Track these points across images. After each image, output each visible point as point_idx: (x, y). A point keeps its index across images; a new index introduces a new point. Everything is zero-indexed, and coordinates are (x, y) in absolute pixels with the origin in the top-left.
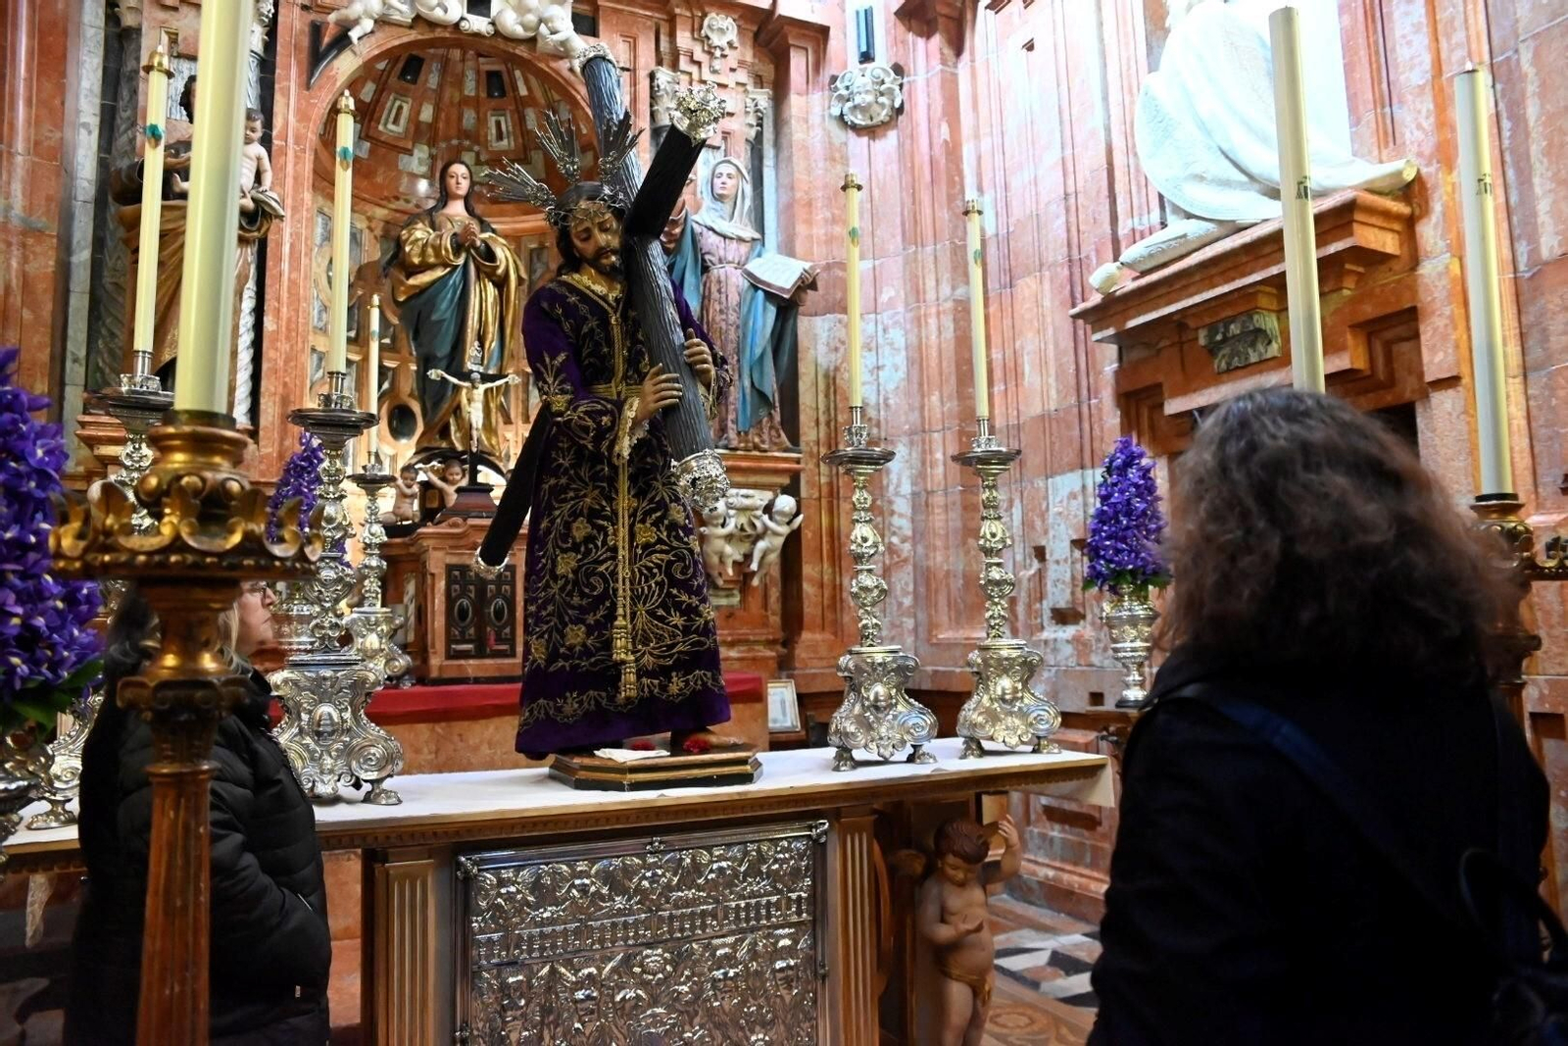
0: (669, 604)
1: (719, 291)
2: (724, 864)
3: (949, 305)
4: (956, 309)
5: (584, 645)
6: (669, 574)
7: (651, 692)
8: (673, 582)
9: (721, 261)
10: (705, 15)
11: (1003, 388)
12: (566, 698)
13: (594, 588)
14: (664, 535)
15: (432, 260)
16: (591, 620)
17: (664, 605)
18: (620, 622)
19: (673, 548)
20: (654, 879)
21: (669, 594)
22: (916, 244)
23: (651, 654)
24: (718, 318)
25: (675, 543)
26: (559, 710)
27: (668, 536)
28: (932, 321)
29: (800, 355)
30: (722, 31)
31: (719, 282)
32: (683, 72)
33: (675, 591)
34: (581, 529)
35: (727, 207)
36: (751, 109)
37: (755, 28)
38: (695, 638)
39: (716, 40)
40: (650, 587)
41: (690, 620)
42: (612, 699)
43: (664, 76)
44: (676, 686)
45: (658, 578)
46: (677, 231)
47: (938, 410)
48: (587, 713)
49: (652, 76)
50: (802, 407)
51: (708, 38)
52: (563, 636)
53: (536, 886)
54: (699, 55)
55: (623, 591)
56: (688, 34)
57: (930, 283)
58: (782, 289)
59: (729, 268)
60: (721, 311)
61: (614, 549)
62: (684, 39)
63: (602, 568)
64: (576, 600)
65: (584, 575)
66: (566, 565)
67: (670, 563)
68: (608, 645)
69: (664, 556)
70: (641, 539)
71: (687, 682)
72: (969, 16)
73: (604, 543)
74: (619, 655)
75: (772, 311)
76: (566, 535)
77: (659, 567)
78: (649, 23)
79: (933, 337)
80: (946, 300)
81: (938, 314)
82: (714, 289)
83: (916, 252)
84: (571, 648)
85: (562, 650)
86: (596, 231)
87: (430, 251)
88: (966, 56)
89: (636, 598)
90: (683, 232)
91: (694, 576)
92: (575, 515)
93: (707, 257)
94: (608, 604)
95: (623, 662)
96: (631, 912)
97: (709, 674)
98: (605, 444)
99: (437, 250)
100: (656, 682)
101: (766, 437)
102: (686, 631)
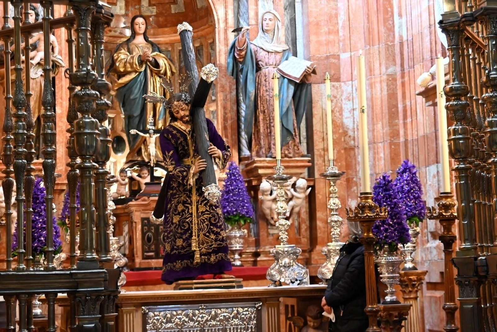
0: (210, 231)
1: (265, 81)
2: (225, 314)
3: (385, 77)
4: (388, 80)
5: (182, 245)
6: (210, 221)
7: (205, 260)
8: (212, 224)
9: (266, 64)
11: (411, 120)
12: (176, 263)
13: (185, 227)
14: (208, 209)
15: (129, 69)
16: (184, 237)
17: (208, 232)
18: (194, 237)
19: (211, 213)
20: (202, 317)
21: (210, 228)
22: (369, 45)
23: (204, 248)
24: (265, 95)
25: (212, 211)
26: (174, 266)
27: (209, 209)
28: (378, 85)
29: (313, 105)
31: (266, 76)
33: (212, 227)
34: (180, 208)
35: (270, 35)
38: (219, 242)
40: (204, 226)
41: (217, 236)
42: (192, 263)
44: (213, 258)
45: (206, 223)
46: (243, 53)
47: (381, 131)
48: (184, 268)
50: (315, 132)
52: (175, 242)
53: (165, 317)
55: (195, 228)
57: (377, 65)
58: (295, 78)
59: (271, 68)
60: (267, 91)
61: (192, 214)
63: (187, 220)
64: (179, 231)
65: (181, 223)
66: (176, 219)
67: (210, 218)
68: (190, 245)
69: (208, 215)
70: (200, 210)
71: (216, 257)
73: (188, 212)
74: (194, 248)
75: (292, 88)
76: (176, 210)
77: (206, 219)
79: (379, 94)
80: (384, 75)
81: (381, 82)
82: (263, 80)
83: (369, 49)
84: (178, 247)
85: (175, 247)
86: (180, 111)
87: (128, 65)
89: (199, 230)
90: (246, 53)
91: (218, 222)
92: (179, 203)
93: (260, 63)
94: (190, 232)
95: (195, 251)
96: (195, 327)
97: (224, 254)
98: (185, 181)
99: (132, 65)
100: (206, 257)
101: (291, 151)
102: (216, 240)
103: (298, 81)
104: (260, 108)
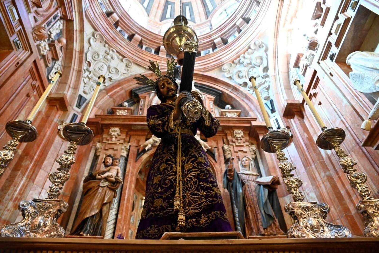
0: (199, 188)
1: (249, 188)
3: (326, 178)
4: (328, 178)
5: (161, 206)
6: (198, 178)
7: (192, 224)
8: (200, 180)
9: (248, 181)
10: (234, 131)
11: (355, 196)
12: (151, 227)
13: (166, 184)
14: (196, 165)
16: (164, 196)
17: (198, 190)
18: (177, 195)
19: (199, 169)
21: (199, 185)
22: (308, 166)
23: (192, 209)
24: (249, 196)
25: (200, 167)
26: (148, 232)
27: (198, 166)
28: (322, 186)
30: (239, 134)
31: (248, 185)
32: (231, 145)
33: (201, 183)
34: (163, 167)
35: (247, 168)
36: (252, 150)
37: (248, 132)
38: (211, 199)
39: (238, 136)
40: (191, 184)
41: (208, 192)
43: (226, 147)
44: (203, 219)
45: (194, 180)
46: (232, 173)
47: (335, 212)
49: (223, 148)
50: (287, 225)
51: (236, 136)
52: (153, 203)
54: (234, 140)
55: (179, 186)
56: (230, 137)
57: (317, 175)
59: (251, 182)
60: (250, 193)
61: (176, 172)
62: (229, 138)
63: (170, 178)
64: (159, 191)
66: (156, 180)
67: (198, 174)
68: (172, 204)
69: (195, 172)
70: (186, 168)
71: (208, 217)
72: (302, 109)
74: (176, 208)
75: (267, 191)
77: (194, 176)
78: (220, 137)
79: (324, 190)
80: (324, 177)
81: (323, 183)
82: (247, 188)
83: (309, 168)
84: (155, 208)
85: (152, 209)
86: (166, 84)
88: (305, 117)
89: (185, 190)
90: (234, 174)
93: (244, 181)
94: (172, 190)
97: (218, 212)
98: (166, 127)
100: (194, 220)
101: (274, 230)
102: (206, 197)
103: (269, 184)
104: (248, 203)
